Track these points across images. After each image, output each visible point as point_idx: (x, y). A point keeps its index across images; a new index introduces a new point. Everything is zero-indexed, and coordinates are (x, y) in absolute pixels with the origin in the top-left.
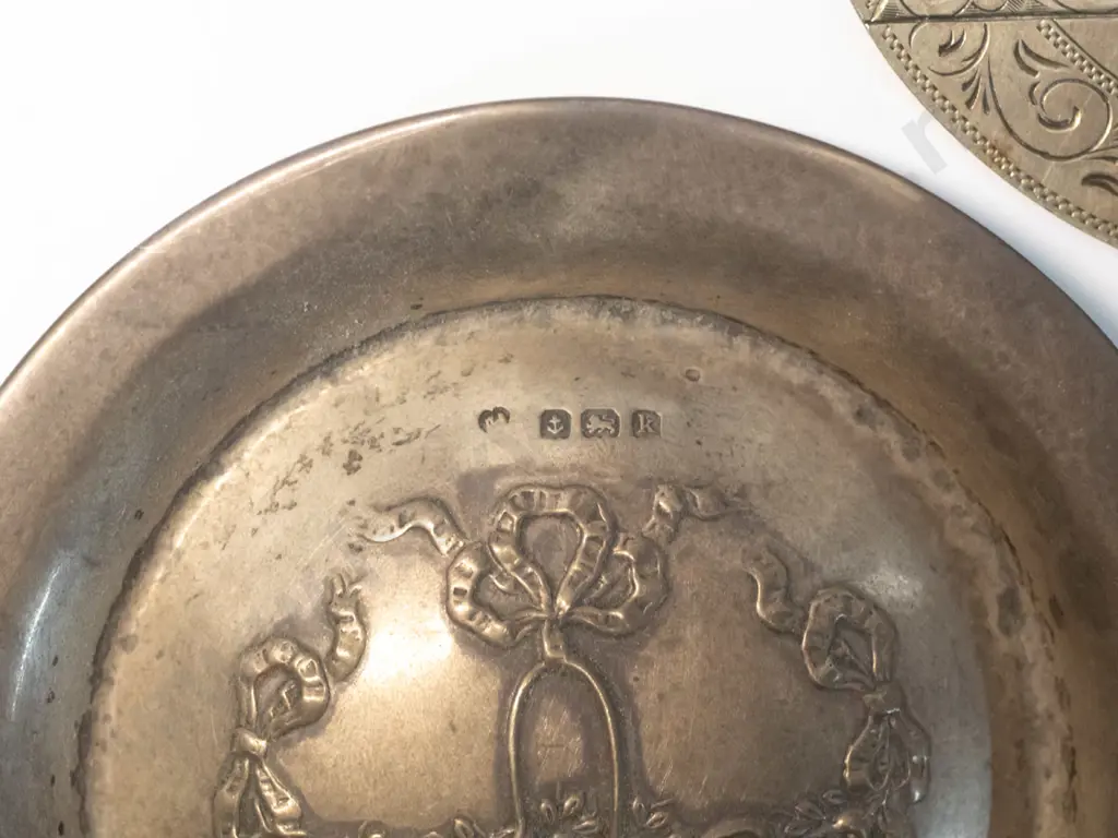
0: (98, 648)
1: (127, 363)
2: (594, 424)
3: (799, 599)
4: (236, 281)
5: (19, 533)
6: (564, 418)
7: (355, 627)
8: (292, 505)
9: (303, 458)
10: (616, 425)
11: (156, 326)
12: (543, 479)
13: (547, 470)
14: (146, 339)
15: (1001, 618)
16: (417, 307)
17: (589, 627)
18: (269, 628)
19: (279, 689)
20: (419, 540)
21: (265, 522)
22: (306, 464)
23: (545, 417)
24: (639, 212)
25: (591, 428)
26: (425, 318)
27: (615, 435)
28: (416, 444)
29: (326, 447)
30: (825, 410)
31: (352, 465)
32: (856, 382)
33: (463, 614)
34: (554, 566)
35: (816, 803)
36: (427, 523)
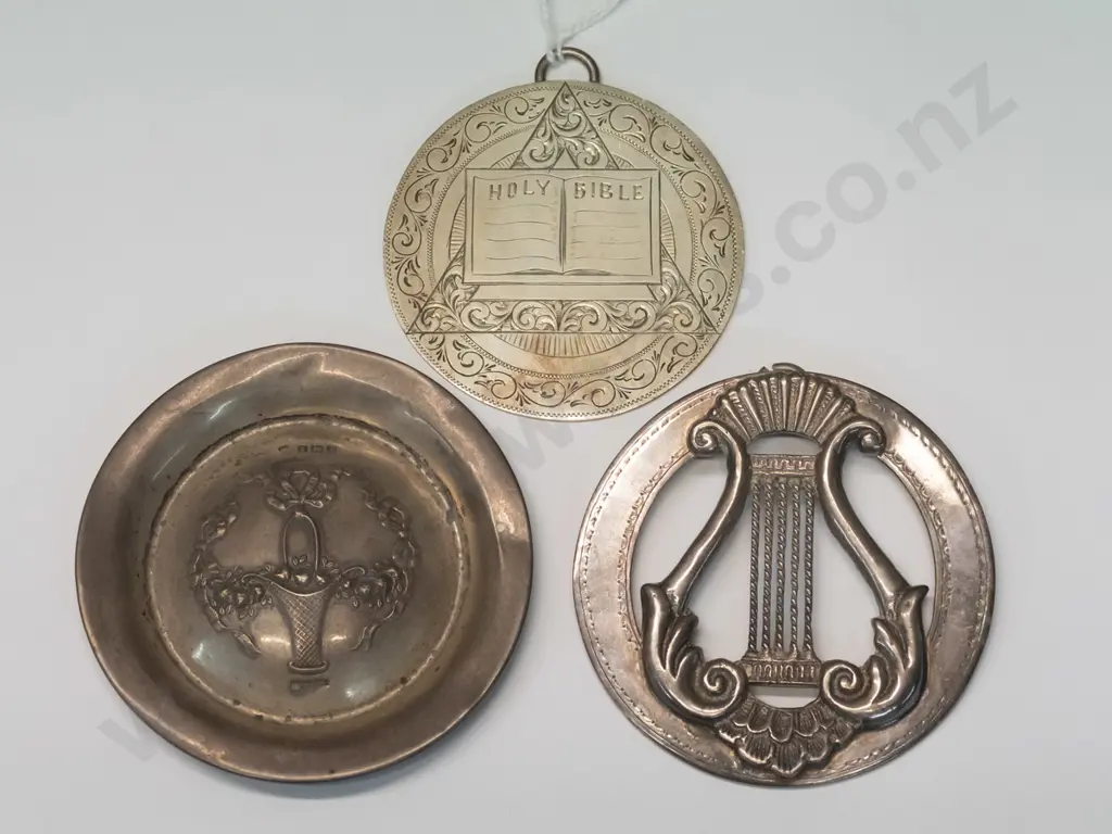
3: (378, 500)
6: (306, 447)
7: (236, 507)
8: (218, 476)
10: (322, 449)
12: (299, 463)
13: (299, 461)
15: (447, 518)
17: (311, 506)
18: (209, 511)
19: (211, 528)
20: (258, 482)
21: (209, 482)
22: (223, 465)
23: (299, 447)
25: (314, 450)
26: (263, 421)
27: (323, 451)
28: (259, 457)
29: (230, 460)
30: (391, 452)
31: (238, 463)
32: (401, 442)
33: (270, 501)
34: (300, 488)
35: (382, 564)
36: (261, 477)
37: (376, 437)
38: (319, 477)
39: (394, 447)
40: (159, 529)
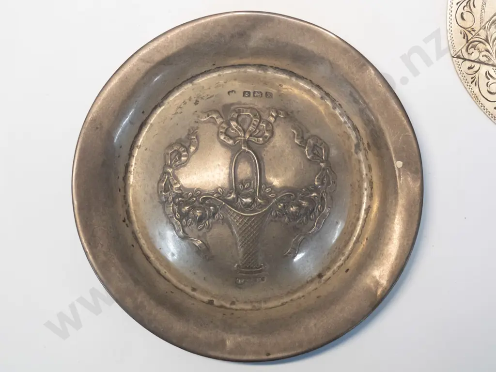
0: (131, 147)
1: (143, 71)
2: (256, 94)
3: (305, 138)
4: (171, 53)
5: (114, 112)
6: (249, 93)
7: (196, 140)
8: (181, 112)
9: (184, 101)
10: (262, 95)
11: (151, 63)
12: (243, 106)
13: (244, 104)
14: (148, 66)
15: (355, 150)
16: (214, 65)
17: (253, 142)
18: (174, 141)
19: (176, 156)
20: (212, 120)
21: (174, 117)
22: (185, 103)
23: (244, 93)
24: (269, 40)
25: (256, 95)
26: (215, 69)
27: (262, 96)
28: (212, 99)
29: (190, 99)
30: (313, 96)
31: (196, 103)
32: (321, 89)
33: (222, 137)
34: (245, 127)
35: (308, 189)
36: (214, 116)
37: (302, 84)
38: (261, 119)
39: (316, 92)
40: (136, 152)
